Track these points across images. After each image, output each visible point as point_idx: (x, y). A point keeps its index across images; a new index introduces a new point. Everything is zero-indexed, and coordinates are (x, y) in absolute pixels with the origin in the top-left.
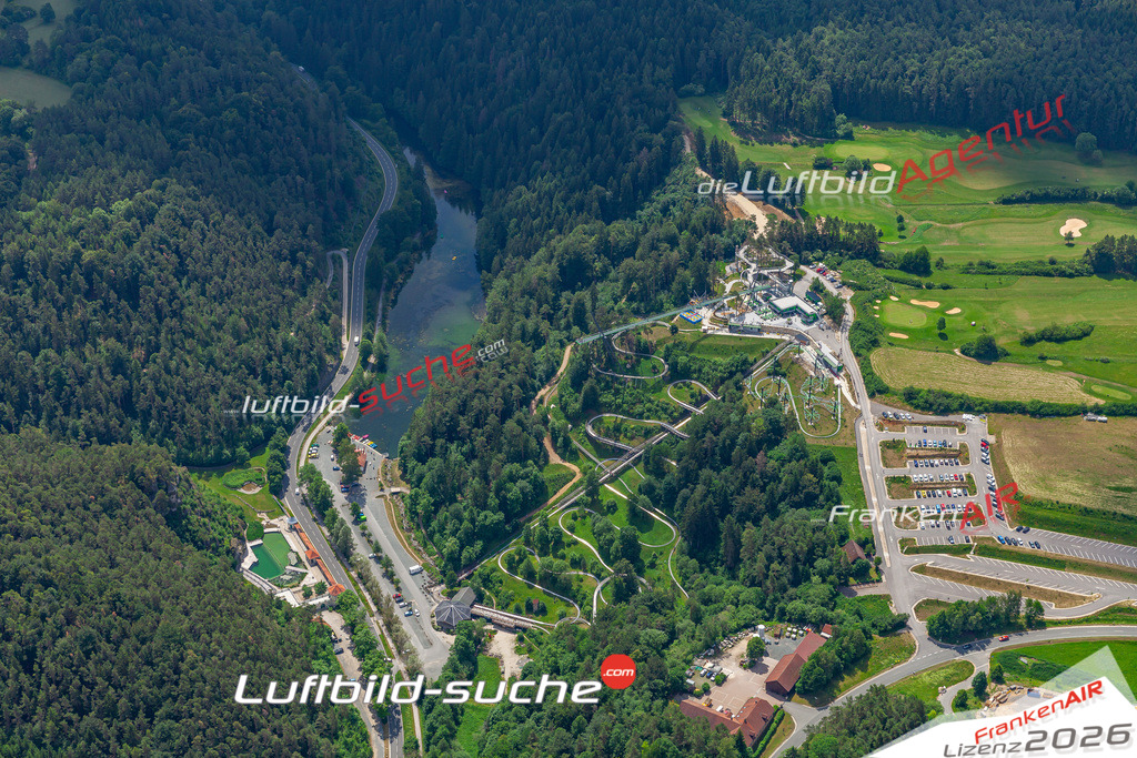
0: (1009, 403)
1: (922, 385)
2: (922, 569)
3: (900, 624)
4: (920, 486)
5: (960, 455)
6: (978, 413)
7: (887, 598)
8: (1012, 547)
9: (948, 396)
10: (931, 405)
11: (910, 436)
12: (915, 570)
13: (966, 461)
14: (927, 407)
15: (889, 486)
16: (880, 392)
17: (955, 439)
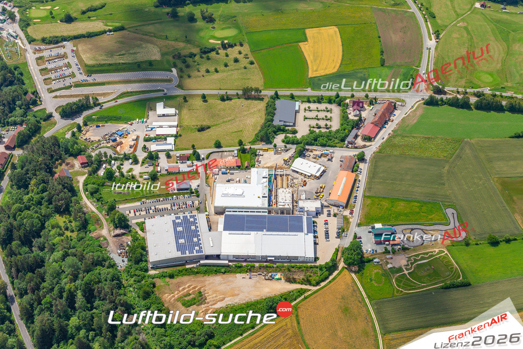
0: (79, 35)
1: (47, 35)
2: (56, 97)
3: (50, 116)
4: (51, 70)
5: (64, 56)
6: (69, 41)
7: (45, 109)
8: (86, 82)
9: (57, 37)
10: (51, 41)
11: (46, 54)
12: (53, 98)
13: (67, 58)
14: (50, 43)
15: (40, 72)
16: (33, 41)
17: (61, 51)
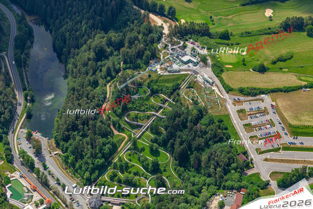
0: (276, 89)
1: (244, 86)
2: (266, 160)
3: (267, 184)
4: (255, 126)
5: (264, 112)
6: (266, 94)
7: (259, 174)
8: (294, 146)
9: (255, 89)
10: (250, 93)
11: (246, 107)
12: (264, 160)
14: (248, 94)
15: (245, 128)
16: (230, 91)
17: (262, 105)
